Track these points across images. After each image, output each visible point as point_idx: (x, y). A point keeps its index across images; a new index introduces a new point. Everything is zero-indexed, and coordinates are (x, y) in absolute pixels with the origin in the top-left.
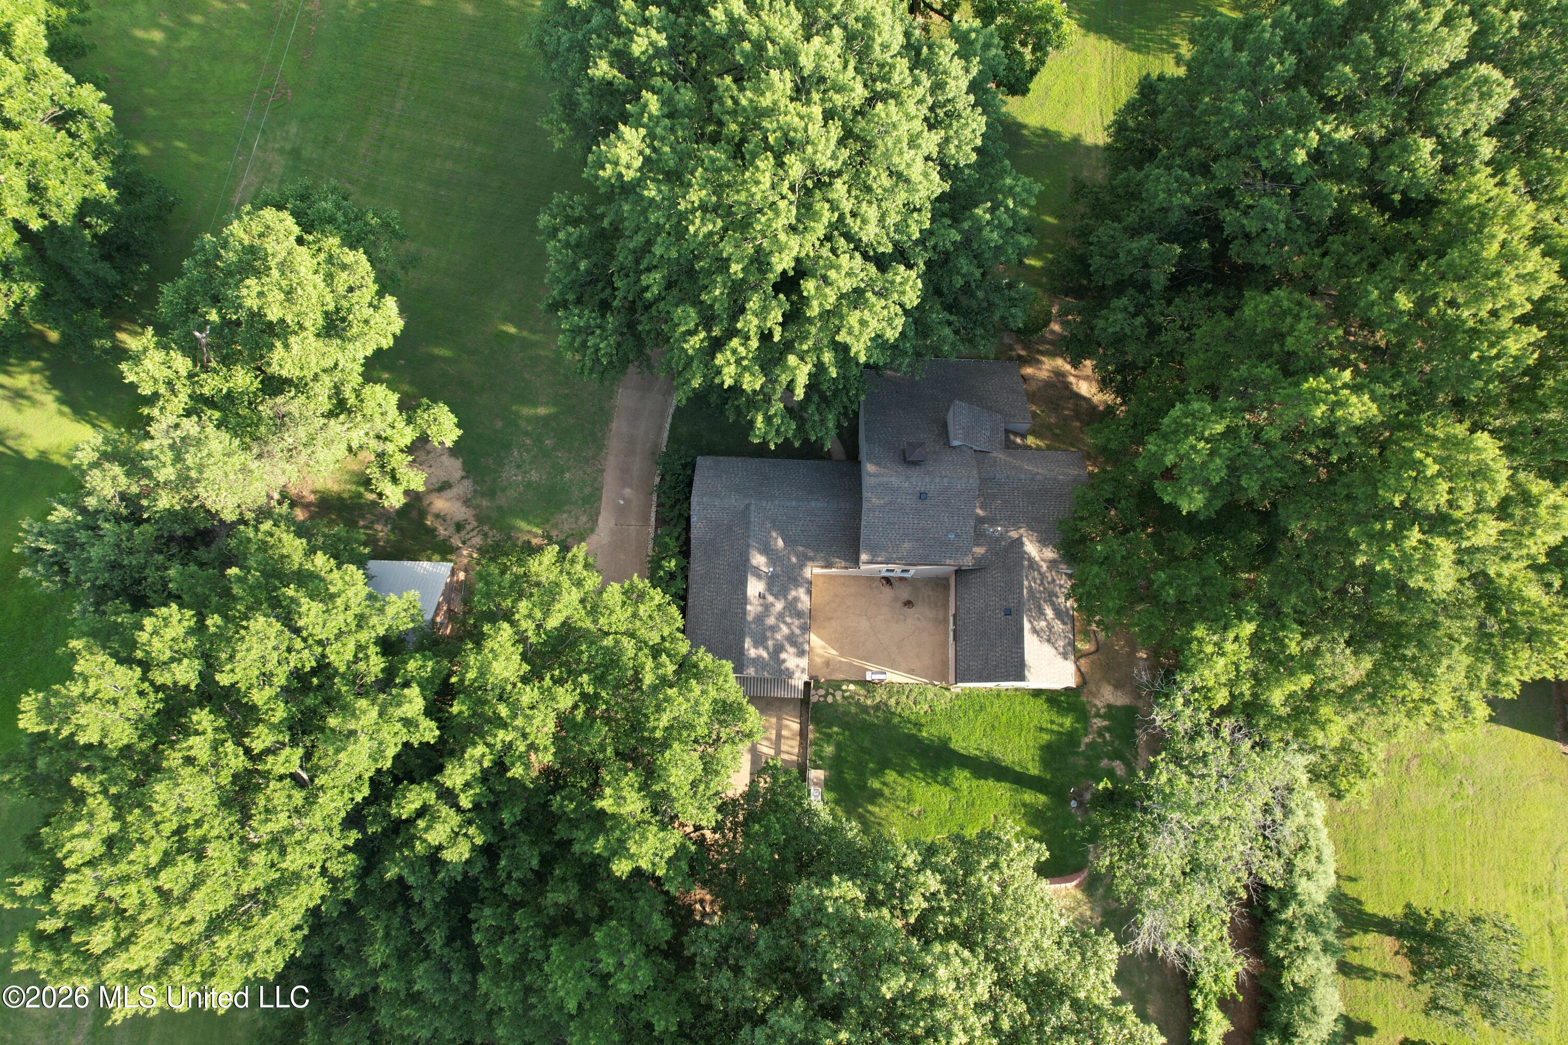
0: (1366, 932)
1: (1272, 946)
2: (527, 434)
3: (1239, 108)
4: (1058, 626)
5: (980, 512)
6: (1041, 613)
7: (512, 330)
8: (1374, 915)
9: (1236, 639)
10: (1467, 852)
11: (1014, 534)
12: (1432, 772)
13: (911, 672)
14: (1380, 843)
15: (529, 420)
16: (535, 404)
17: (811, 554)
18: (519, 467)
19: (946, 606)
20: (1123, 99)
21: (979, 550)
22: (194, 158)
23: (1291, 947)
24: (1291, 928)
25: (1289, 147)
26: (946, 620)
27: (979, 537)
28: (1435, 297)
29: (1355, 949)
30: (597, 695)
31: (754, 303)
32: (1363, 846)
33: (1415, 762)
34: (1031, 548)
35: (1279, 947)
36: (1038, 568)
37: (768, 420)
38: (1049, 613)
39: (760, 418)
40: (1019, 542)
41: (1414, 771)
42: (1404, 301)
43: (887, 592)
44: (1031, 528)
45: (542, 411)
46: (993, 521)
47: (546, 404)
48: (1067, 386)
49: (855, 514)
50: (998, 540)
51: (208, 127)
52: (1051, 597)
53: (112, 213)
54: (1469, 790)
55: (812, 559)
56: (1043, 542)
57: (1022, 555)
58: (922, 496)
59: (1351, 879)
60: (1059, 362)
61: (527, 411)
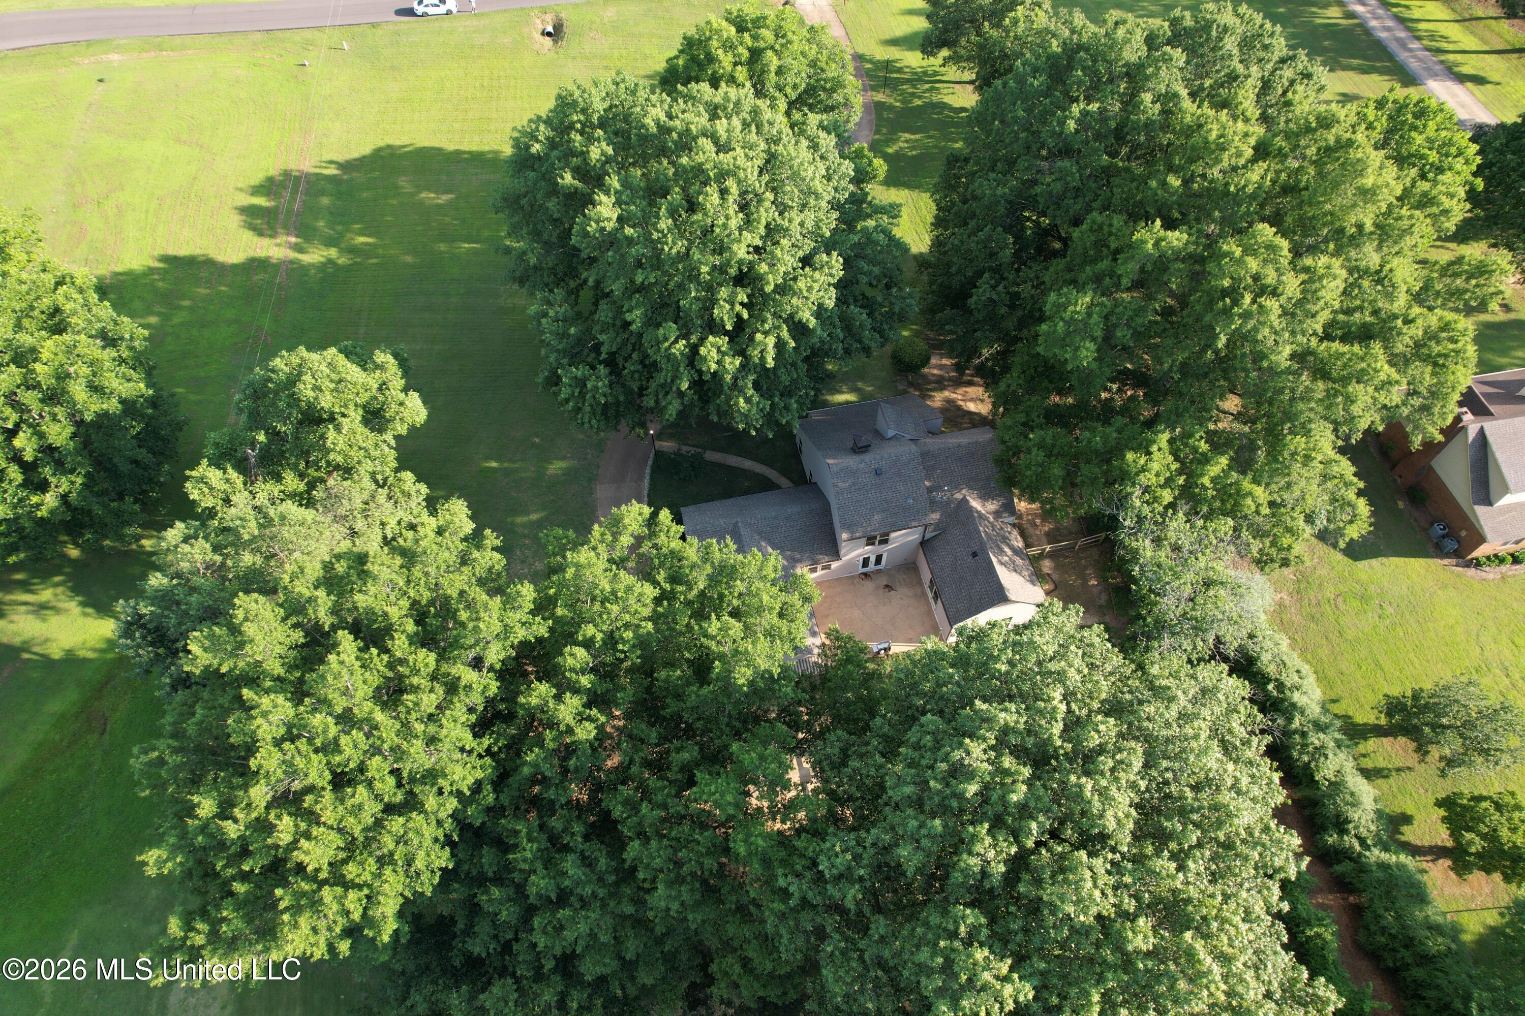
0: (1366, 739)
1: (1295, 754)
2: (525, 536)
3: (1021, 113)
4: (1019, 561)
5: (927, 483)
6: (1002, 551)
7: (494, 464)
8: (1365, 725)
9: (1159, 449)
10: (1412, 655)
11: (958, 496)
12: (1356, 603)
13: (910, 641)
14: (1343, 667)
15: (524, 525)
16: (527, 513)
17: (798, 556)
18: (523, 562)
19: (920, 582)
20: (930, 219)
21: (935, 516)
22: (193, 397)
23: (1311, 749)
24: (1304, 735)
25: (1062, 123)
26: (924, 594)
27: (933, 505)
28: (1192, 176)
29: (1364, 756)
30: (673, 591)
31: (724, 293)
32: (1331, 673)
33: (1340, 600)
34: (975, 504)
35: (1300, 753)
36: (987, 519)
37: (748, 400)
38: (1009, 552)
39: (741, 400)
40: (964, 501)
41: (1342, 606)
42: (1174, 181)
43: (869, 585)
44: (970, 488)
45: (534, 517)
46: (939, 488)
47: (536, 511)
48: (959, 408)
49: (826, 511)
50: (948, 503)
51: (202, 374)
52: (1005, 540)
53: (143, 416)
54: (1390, 610)
55: (799, 561)
56: (985, 497)
57: (971, 509)
58: (878, 473)
59: (1334, 701)
60: (947, 394)
61: (520, 520)
